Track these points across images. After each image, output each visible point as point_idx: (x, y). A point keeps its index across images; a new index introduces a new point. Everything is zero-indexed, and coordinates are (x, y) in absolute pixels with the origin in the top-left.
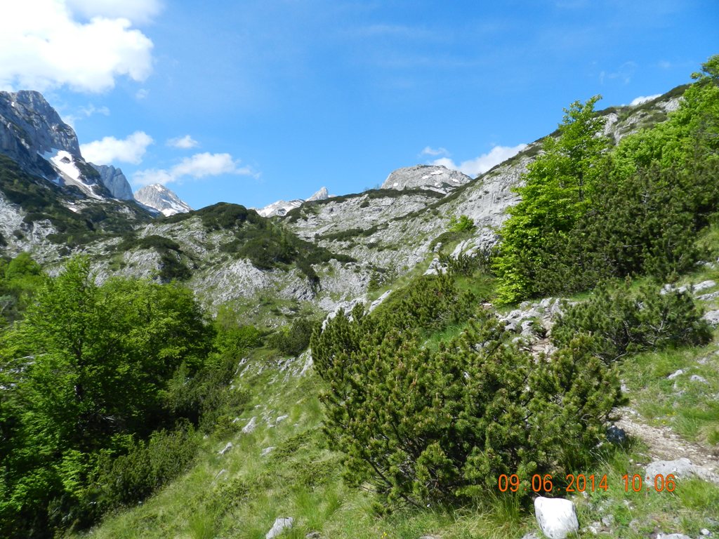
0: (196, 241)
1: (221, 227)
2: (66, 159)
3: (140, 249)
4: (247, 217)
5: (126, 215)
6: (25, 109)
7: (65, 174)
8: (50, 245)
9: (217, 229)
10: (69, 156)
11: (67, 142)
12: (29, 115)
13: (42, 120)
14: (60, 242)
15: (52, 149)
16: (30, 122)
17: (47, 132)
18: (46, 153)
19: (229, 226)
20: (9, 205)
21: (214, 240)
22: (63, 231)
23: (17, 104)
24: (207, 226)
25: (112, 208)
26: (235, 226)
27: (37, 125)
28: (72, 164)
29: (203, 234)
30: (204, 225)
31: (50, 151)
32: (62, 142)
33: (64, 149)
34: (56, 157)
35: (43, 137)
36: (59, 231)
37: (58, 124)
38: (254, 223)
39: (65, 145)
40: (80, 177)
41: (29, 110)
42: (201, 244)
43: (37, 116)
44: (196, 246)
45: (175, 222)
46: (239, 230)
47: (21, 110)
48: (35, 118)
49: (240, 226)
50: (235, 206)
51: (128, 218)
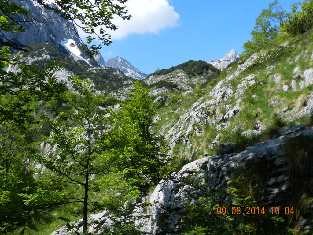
0: (184, 83)
1: (196, 75)
2: (72, 44)
3: (156, 88)
4: (209, 68)
5: (117, 75)
6: (49, 15)
7: (73, 54)
8: (97, 91)
9: (194, 75)
10: (74, 42)
11: (72, 34)
12: (51, 19)
13: (58, 21)
14: (102, 90)
15: (65, 39)
16: (52, 23)
17: (61, 28)
18: (62, 41)
19: (201, 74)
20: (66, 72)
21: (194, 82)
22: (98, 84)
23: (45, 13)
24: (188, 74)
25: (110, 72)
26: (204, 73)
27: (56, 24)
28: (76, 47)
29: (187, 79)
30: (186, 74)
31: (64, 40)
32: (69, 34)
33: (70, 38)
34: (67, 43)
35: (59, 32)
36: (96, 84)
37: (66, 23)
38: (214, 71)
39: (71, 36)
40: (81, 55)
41: (51, 16)
42: (188, 85)
43: (56, 19)
44: (185, 86)
45: (166, 74)
46: (207, 76)
47: (47, 16)
48: (55, 20)
49: (207, 73)
50: (201, 62)
51: (119, 77)
